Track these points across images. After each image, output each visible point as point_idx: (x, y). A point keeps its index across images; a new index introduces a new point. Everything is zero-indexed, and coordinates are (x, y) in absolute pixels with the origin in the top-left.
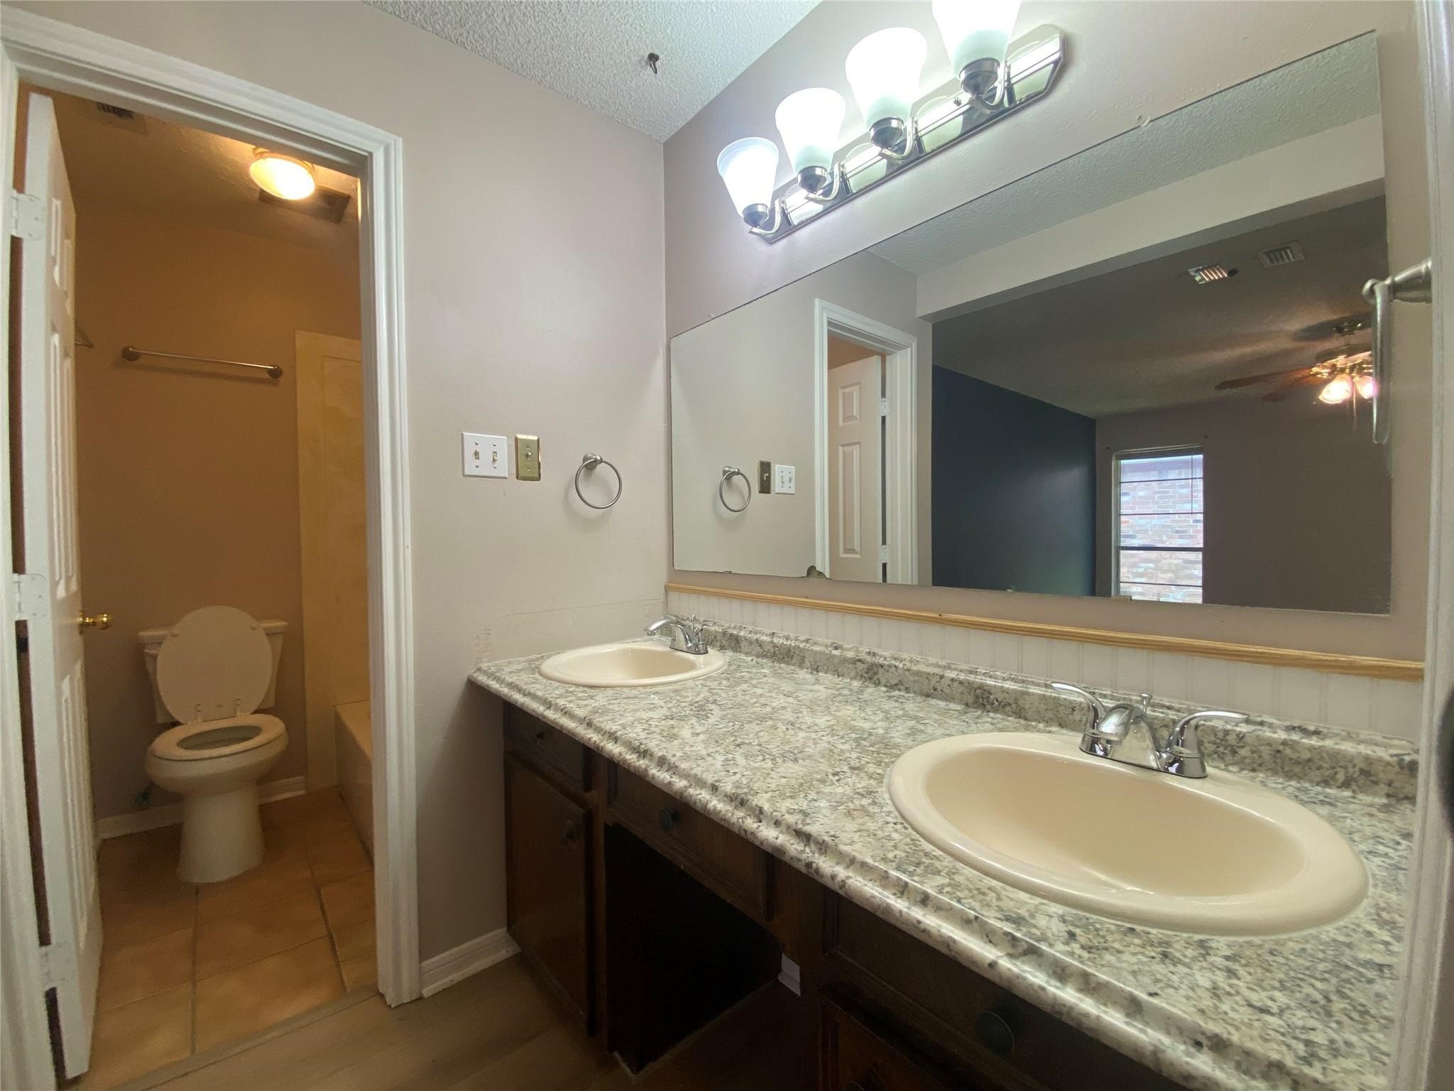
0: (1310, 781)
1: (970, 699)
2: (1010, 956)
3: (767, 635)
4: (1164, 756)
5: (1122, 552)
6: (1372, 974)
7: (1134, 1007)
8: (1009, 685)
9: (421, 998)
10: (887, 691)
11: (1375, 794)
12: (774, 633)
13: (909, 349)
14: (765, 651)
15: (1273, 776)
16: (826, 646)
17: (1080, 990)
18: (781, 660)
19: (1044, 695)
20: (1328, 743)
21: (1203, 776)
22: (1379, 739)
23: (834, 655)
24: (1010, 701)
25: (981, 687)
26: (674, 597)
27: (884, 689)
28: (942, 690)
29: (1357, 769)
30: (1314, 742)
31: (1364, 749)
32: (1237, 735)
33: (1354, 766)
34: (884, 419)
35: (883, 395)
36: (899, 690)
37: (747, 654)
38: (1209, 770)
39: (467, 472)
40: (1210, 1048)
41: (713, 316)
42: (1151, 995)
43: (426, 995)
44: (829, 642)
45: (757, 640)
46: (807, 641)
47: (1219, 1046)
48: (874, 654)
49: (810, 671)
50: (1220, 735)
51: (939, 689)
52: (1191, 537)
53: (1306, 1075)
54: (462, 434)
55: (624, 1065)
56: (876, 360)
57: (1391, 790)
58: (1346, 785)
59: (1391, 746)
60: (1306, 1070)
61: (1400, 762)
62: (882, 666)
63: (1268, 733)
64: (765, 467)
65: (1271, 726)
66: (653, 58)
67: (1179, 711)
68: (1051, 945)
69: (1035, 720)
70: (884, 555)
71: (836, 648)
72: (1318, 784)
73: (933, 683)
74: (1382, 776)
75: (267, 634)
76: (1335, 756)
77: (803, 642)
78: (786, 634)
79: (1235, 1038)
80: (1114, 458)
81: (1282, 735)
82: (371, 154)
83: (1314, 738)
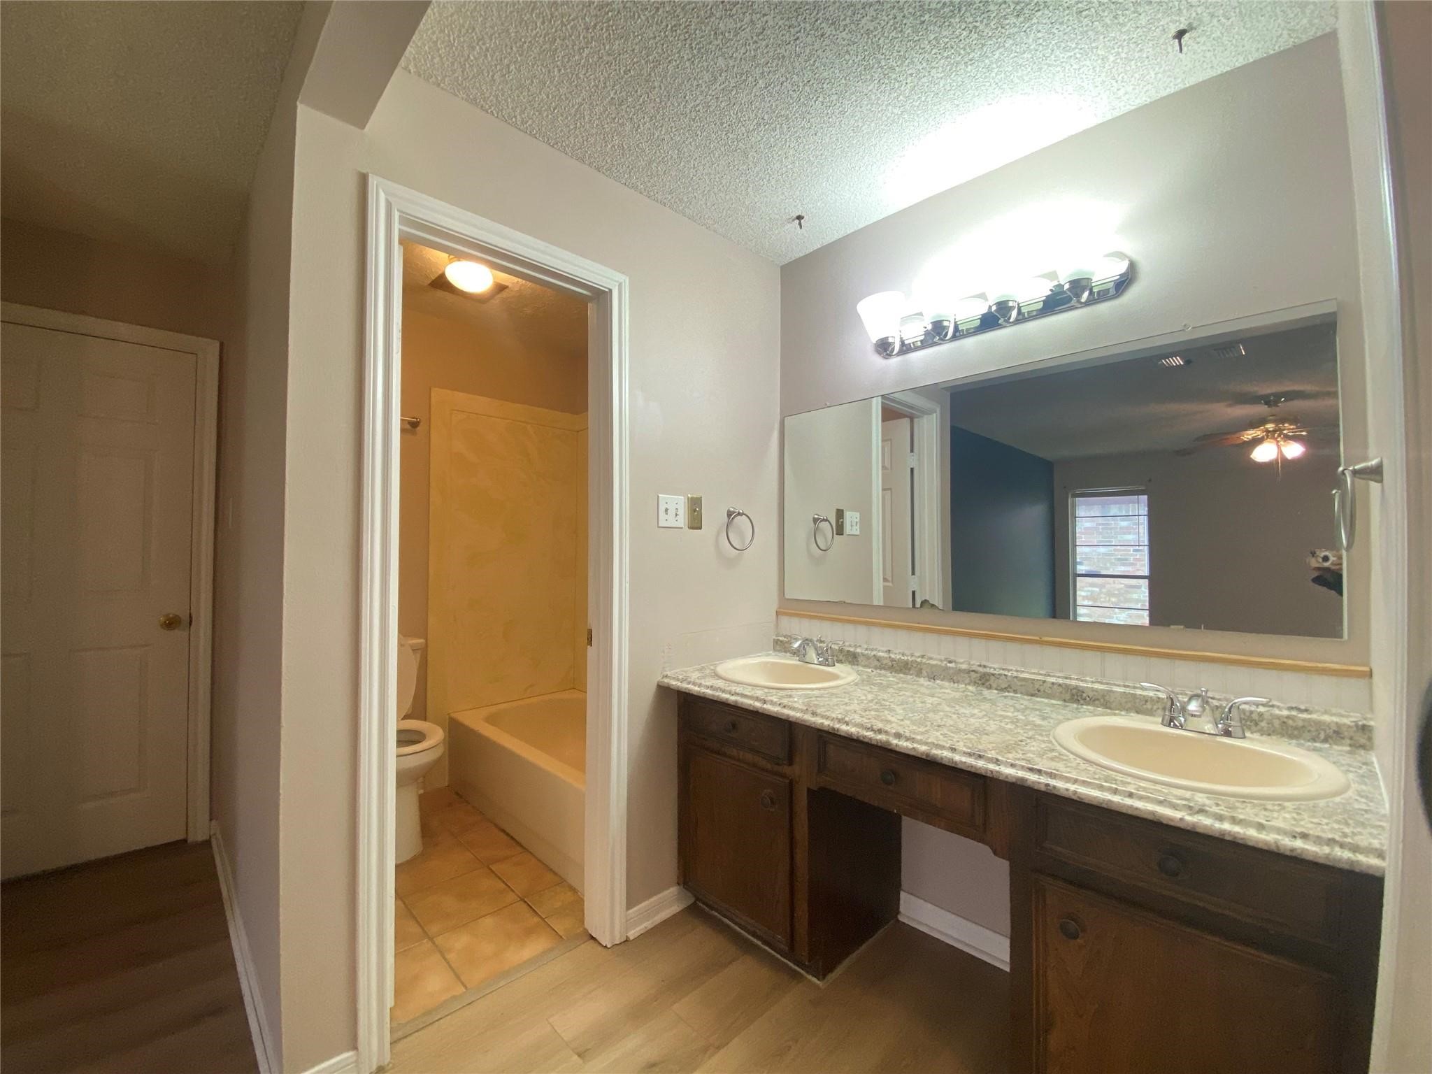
0: (1304, 739)
1: (1068, 697)
2: (1190, 815)
3: (883, 652)
4: (1220, 726)
5: (1078, 579)
6: (1363, 813)
7: (1261, 827)
8: (1096, 686)
9: (627, 940)
10: (998, 693)
11: (1342, 745)
12: (889, 651)
13: (935, 415)
14: (882, 664)
15: (1281, 737)
16: (941, 661)
17: (1231, 824)
18: (900, 671)
19: (1125, 692)
20: (1314, 716)
21: (1244, 737)
22: (1343, 712)
23: (950, 667)
24: (1099, 697)
25: (1076, 688)
26: (785, 621)
27: (996, 692)
28: (1044, 691)
29: (1331, 730)
30: (1305, 716)
31: (1335, 719)
32: (1259, 714)
33: (1330, 729)
34: (912, 470)
35: (912, 451)
36: (1009, 692)
37: (865, 666)
38: (1248, 734)
39: (660, 525)
40: (1301, 838)
41: (828, 404)
42: (1267, 821)
43: (631, 938)
44: (943, 658)
45: (874, 655)
46: (923, 657)
47: (1304, 836)
48: (985, 667)
49: (927, 679)
50: (1248, 714)
51: (1042, 690)
52: (1131, 564)
53: (1345, 842)
54: (658, 497)
55: (810, 977)
56: (906, 421)
57: (1352, 742)
58: (1325, 740)
59: (1351, 717)
60: (1345, 840)
61: (1357, 726)
62: (993, 675)
63: (1277, 712)
64: (840, 514)
65: (1278, 707)
66: (799, 218)
67: (1219, 700)
68: (1211, 808)
69: (1118, 709)
70: (913, 584)
71: (950, 662)
72: (1309, 741)
73: (1037, 686)
74: (1346, 734)
75: (413, 650)
76: (1318, 724)
77: (919, 657)
78: (901, 651)
79: (1311, 832)
80: (1070, 496)
81: (1285, 713)
82: (611, 290)
83: (1305, 713)
